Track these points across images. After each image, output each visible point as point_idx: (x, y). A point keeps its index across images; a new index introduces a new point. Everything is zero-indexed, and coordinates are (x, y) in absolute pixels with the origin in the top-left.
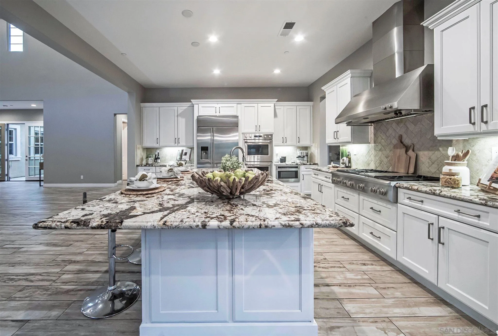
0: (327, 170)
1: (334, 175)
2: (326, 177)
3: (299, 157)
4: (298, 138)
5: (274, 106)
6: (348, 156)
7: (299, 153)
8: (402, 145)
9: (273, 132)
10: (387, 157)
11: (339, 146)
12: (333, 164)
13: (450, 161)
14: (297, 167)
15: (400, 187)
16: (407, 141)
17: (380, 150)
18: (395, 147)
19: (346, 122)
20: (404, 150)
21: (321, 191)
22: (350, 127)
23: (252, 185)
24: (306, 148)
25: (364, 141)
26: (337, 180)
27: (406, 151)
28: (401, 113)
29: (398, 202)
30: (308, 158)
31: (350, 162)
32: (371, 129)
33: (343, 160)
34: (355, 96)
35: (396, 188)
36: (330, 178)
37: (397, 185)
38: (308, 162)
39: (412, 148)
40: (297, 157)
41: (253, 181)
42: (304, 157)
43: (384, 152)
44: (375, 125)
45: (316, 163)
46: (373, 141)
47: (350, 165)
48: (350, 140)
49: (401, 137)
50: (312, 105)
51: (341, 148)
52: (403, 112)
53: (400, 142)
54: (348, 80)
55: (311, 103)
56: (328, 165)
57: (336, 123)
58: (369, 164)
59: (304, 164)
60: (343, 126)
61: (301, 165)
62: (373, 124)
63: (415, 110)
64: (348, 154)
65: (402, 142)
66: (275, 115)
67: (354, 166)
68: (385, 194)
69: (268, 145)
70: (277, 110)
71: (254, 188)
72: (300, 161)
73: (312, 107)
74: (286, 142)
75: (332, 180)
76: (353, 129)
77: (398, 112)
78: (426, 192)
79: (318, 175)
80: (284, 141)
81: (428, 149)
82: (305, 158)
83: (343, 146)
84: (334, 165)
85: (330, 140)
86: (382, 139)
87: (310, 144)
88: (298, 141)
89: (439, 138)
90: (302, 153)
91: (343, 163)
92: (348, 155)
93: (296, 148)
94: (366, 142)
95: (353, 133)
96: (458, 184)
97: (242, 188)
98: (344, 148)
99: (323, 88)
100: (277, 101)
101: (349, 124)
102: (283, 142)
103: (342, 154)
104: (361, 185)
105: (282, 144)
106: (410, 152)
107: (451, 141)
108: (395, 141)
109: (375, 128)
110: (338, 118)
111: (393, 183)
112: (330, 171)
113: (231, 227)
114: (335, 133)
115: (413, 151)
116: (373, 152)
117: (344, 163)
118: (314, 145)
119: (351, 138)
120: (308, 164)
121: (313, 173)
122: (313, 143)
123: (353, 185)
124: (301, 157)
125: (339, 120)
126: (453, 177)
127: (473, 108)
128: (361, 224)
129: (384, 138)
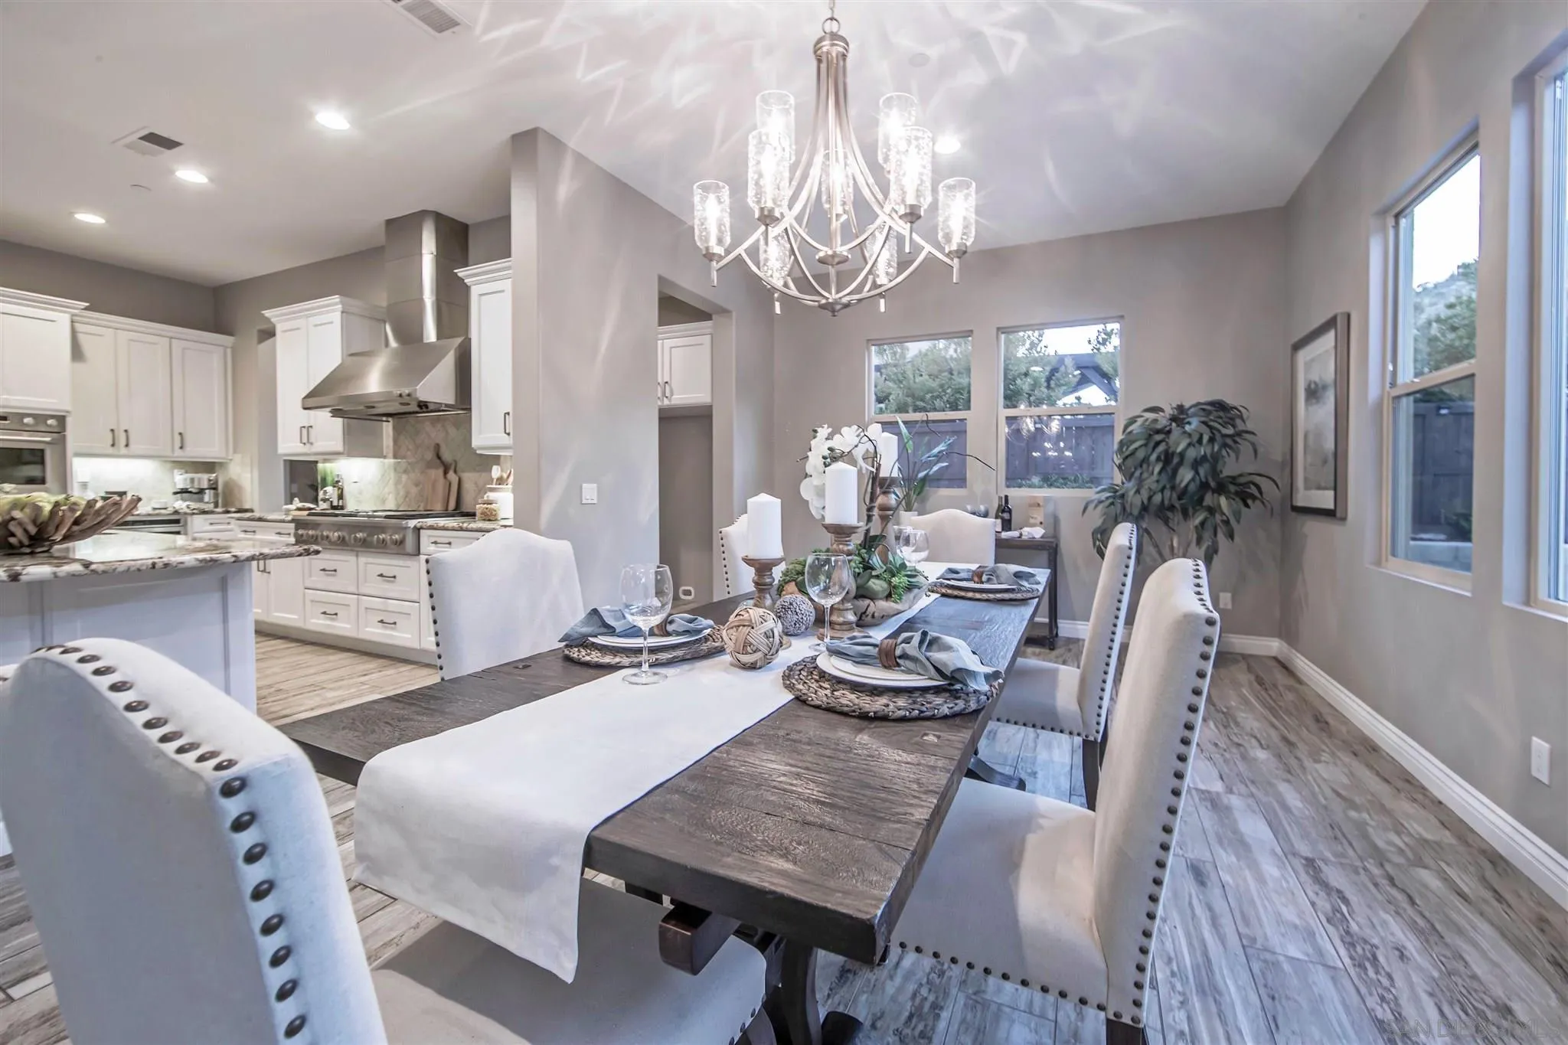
0: (283, 517)
1: (299, 524)
2: (279, 533)
3: (184, 491)
4: (177, 438)
5: (72, 322)
6: (336, 484)
7: (181, 480)
8: (438, 461)
9: (68, 408)
10: (417, 485)
11: (317, 462)
12: (297, 503)
13: (494, 486)
14: (177, 521)
15: (422, 528)
16: (447, 456)
17: (405, 471)
18: (429, 465)
19: (329, 409)
20: (441, 471)
21: (264, 571)
22: (340, 420)
23: (102, 518)
24: (209, 467)
25: (372, 451)
26: (307, 534)
27: (446, 473)
28: (427, 407)
29: (421, 551)
30: (216, 495)
31: (341, 497)
32: (388, 428)
33: (325, 492)
34: (352, 355)
35: (417, 530)
36: (289, 534)
37: (419, 525)
38: (216, 506)
39: (453, 467)
40: (175, 493)
41: (108, 508)
42: (201, 491)
43: (412, 475)
44: (396, 420)
45: (247, 506)
46: (391, 454)
47: (340, 504)
48: (340, 448)
49: (437, 447)
50: (230, 345)
51: (320, 466)
52: (431, 407)
53: (435, 458)
54: (336, 316)
55: (228, 340)
56: (286, 504)
57: (305, 409)
58: (384, 501)
59: (204, 512)
60: (324, 415)
61: (194, 514)
62: (390, 419)
63: (447, 405)
64: (336, 479)
65: (439, 457)
66: (77, 353)
67: (351, 506)
68: (402, 542)
69: (42, 451)
70: (81, 338)
71: (107, 524)
72: (188, 503)
73: (229, 351)
74: (127, 445)
75: (296, 535)
76: (348, 424)
77: (423, 406)
78: (453, 529)
79: (254, 532)
80: (119, 443)
81: (475, 470)
82: (208, 496)
83: (325, 461)
84: (300, 505)
85: (289, 445)
86: (408, 450)
87: (223, 455)
88: (178, 444)
89: (478, 452)
90: (192, 480)
91: (325, 500)
92: (338, 482)
93: (169, 465)
94: (381, 455)
95: (347, 432)
96: (495, 515)
97: (76, 522)
98: (328, 465)
99: (267, 313)
100: (86, 309)
101: (336, 413)
102: (113, 445)
103: (324, 480)
104: (359, 535)
105: (111, 451)
106: (451, 475)
107: (498, 457)
108: (430, 455)
109: (394, 428)
110: (308, 396)
111: (412, 523)
112: (290, 518)
113: (86, 572)
114: (305, 431)
115: (455, 472)
116: (392, 474)
117: (328, 500)
118: (238, 457)
119: (342, 443)
120: (219, 510)
121: (237, 530)
122: (235, 452)
123: (344, 538)
124: (190, 492)
125: (311, 402)
126: (489, 506)
127: (508, 414)
128: (362, 610)
129: (411, 447)
